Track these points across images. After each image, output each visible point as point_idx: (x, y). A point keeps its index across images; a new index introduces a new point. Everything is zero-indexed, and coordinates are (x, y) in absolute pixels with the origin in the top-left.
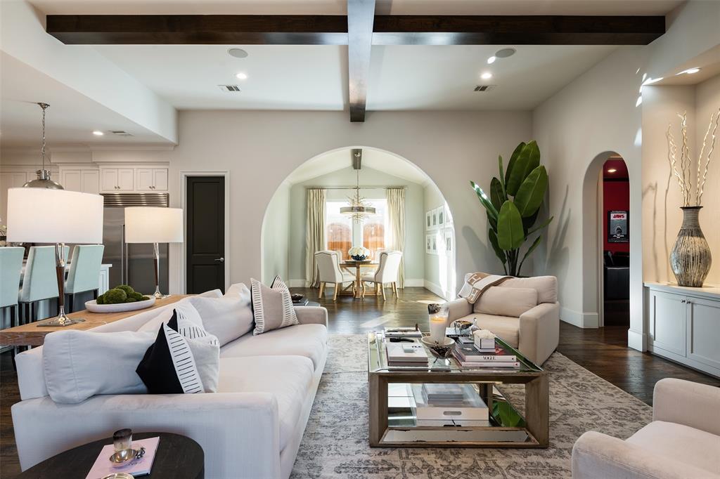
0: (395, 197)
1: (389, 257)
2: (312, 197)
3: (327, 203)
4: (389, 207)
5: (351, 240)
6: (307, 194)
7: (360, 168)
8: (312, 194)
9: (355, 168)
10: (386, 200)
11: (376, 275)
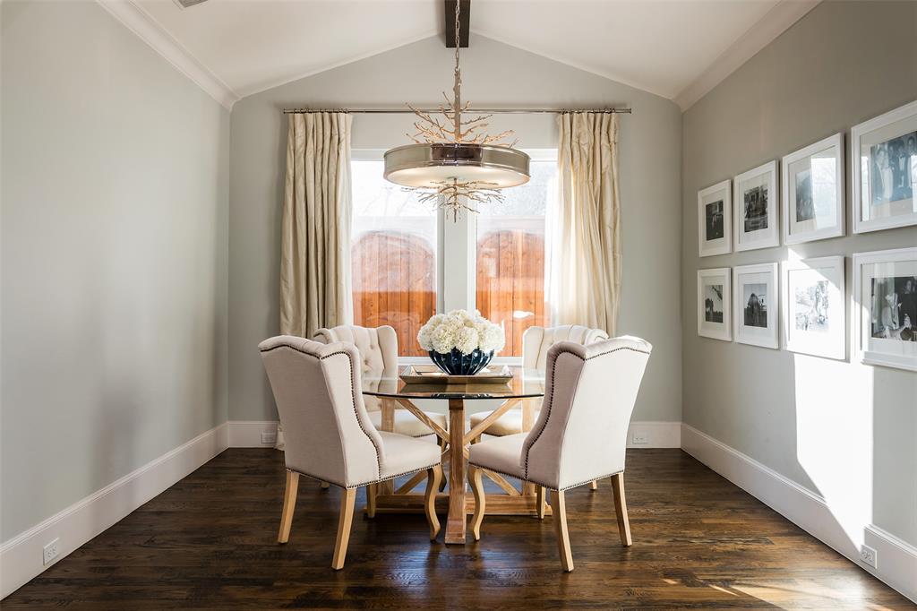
0: (586, 140)
1: (590, 369)
2: (300, 141)
3: (355, 165)
4: (566, 177)
5: (436, 289)
6: (286, 131)
7: (465, 44)
8: (300, 131)
9: (450, 43)
10: (555, 151)
11: (529, 446)
